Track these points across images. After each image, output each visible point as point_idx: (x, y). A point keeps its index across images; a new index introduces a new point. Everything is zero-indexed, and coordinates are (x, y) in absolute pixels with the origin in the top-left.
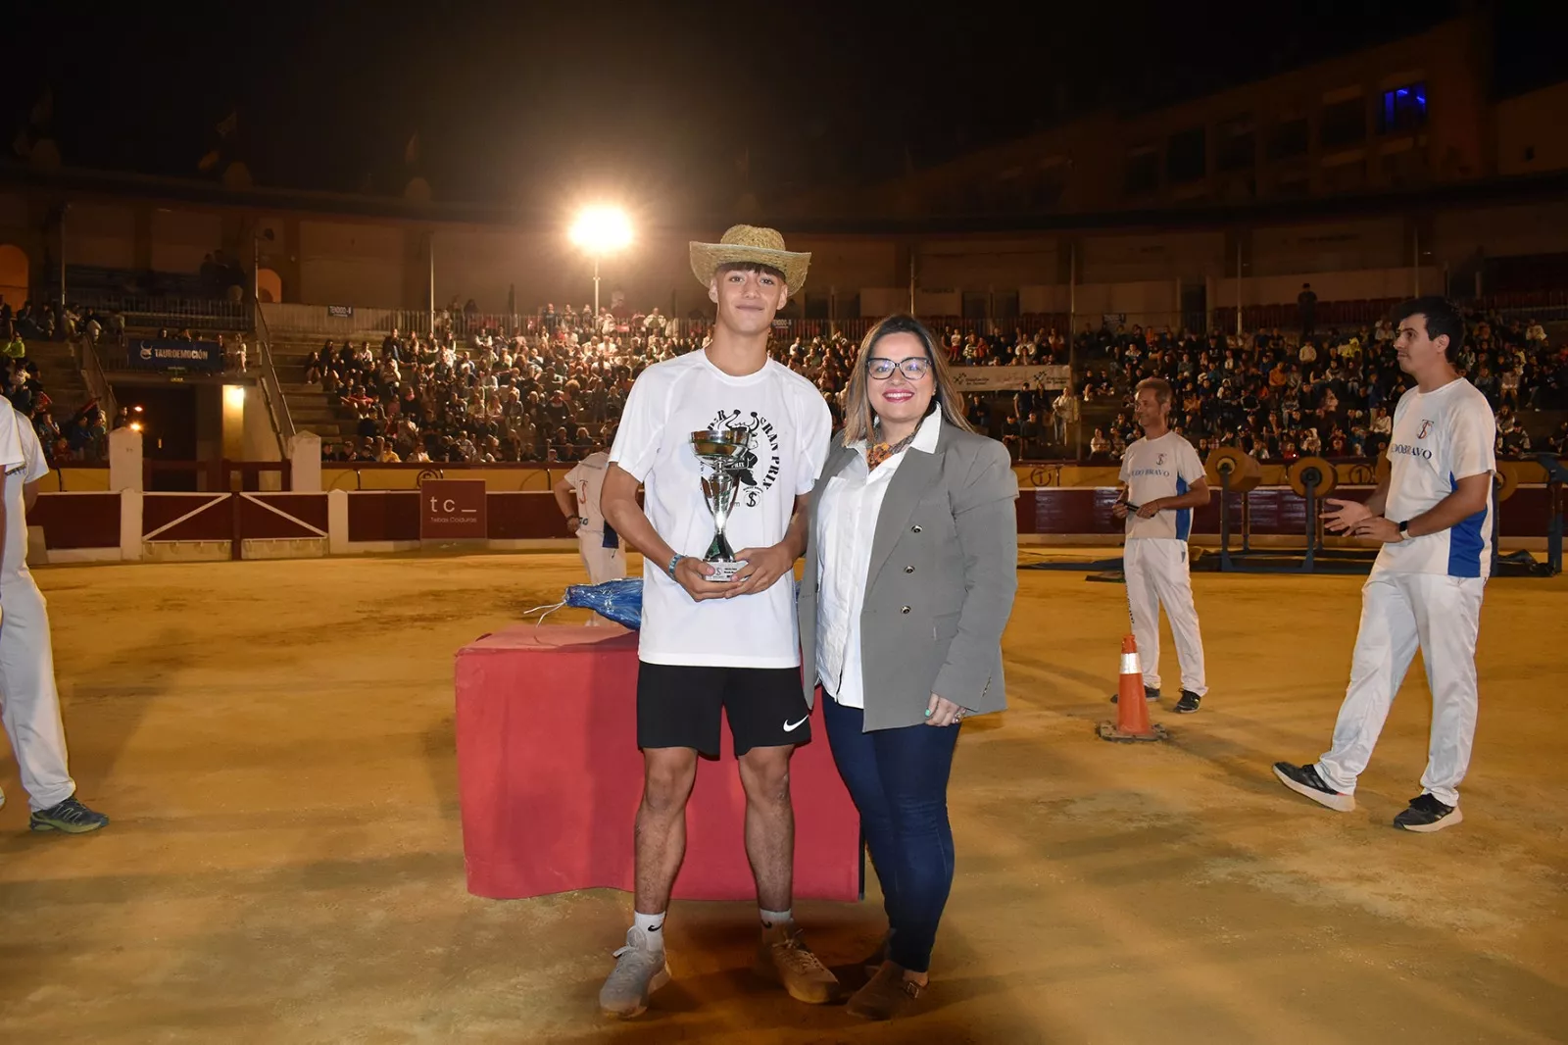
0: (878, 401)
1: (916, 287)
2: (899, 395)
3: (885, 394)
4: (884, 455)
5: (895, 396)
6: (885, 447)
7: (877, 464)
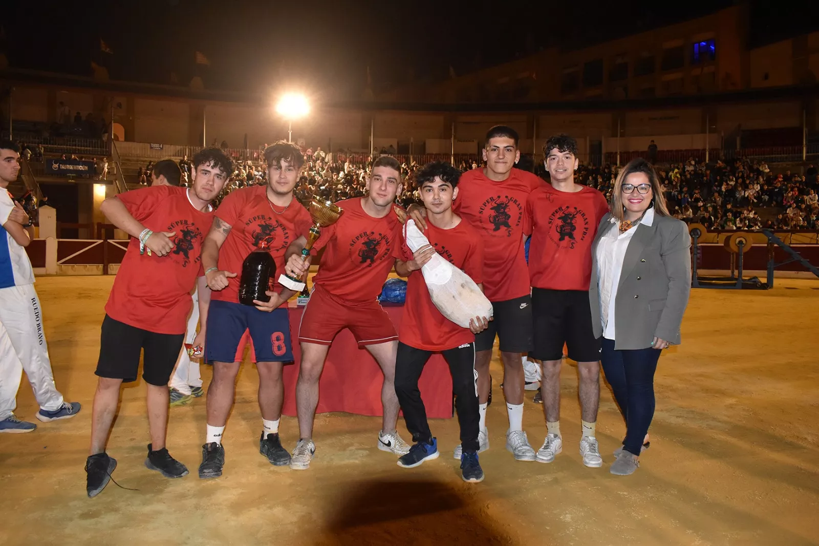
0: (626, 202)
1: (454, 139)
3: (629, 200)
4: (628, 226)
6: (629, 222)
7: (625, 230)
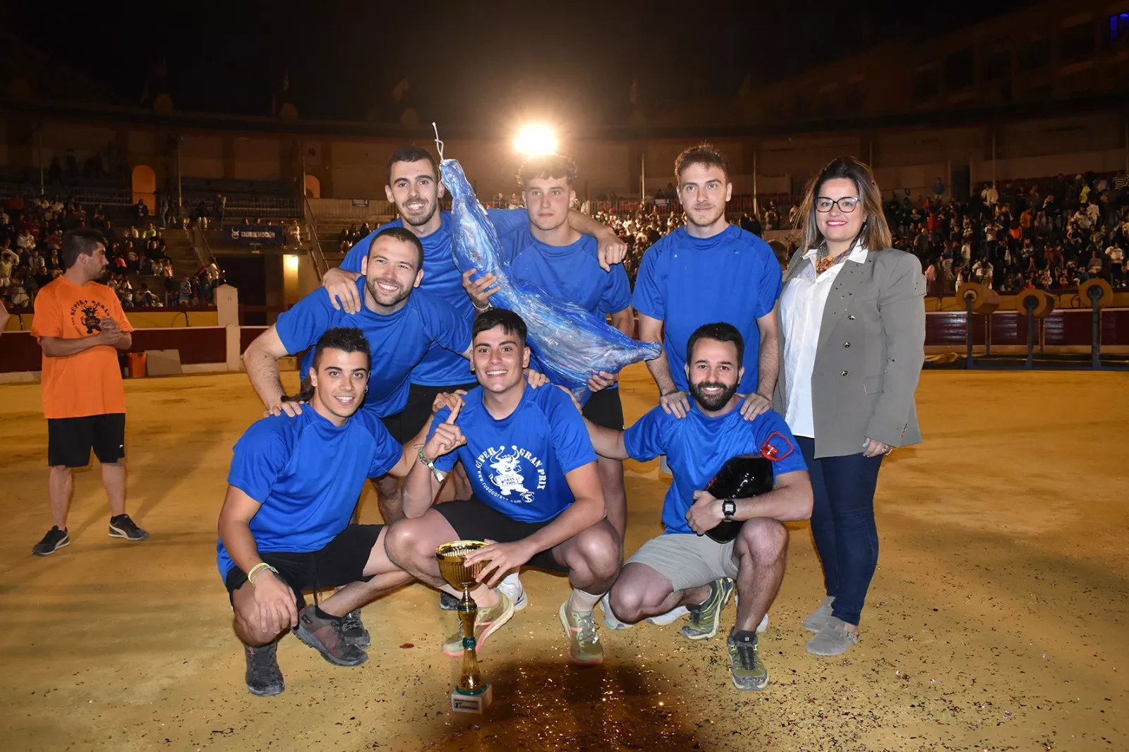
0: (823, 226)
2: (836, 223)
3: (827, 222)
4: (829, 264)
5: (833, 223)
6: (830, 259)
7: (824, 270)
